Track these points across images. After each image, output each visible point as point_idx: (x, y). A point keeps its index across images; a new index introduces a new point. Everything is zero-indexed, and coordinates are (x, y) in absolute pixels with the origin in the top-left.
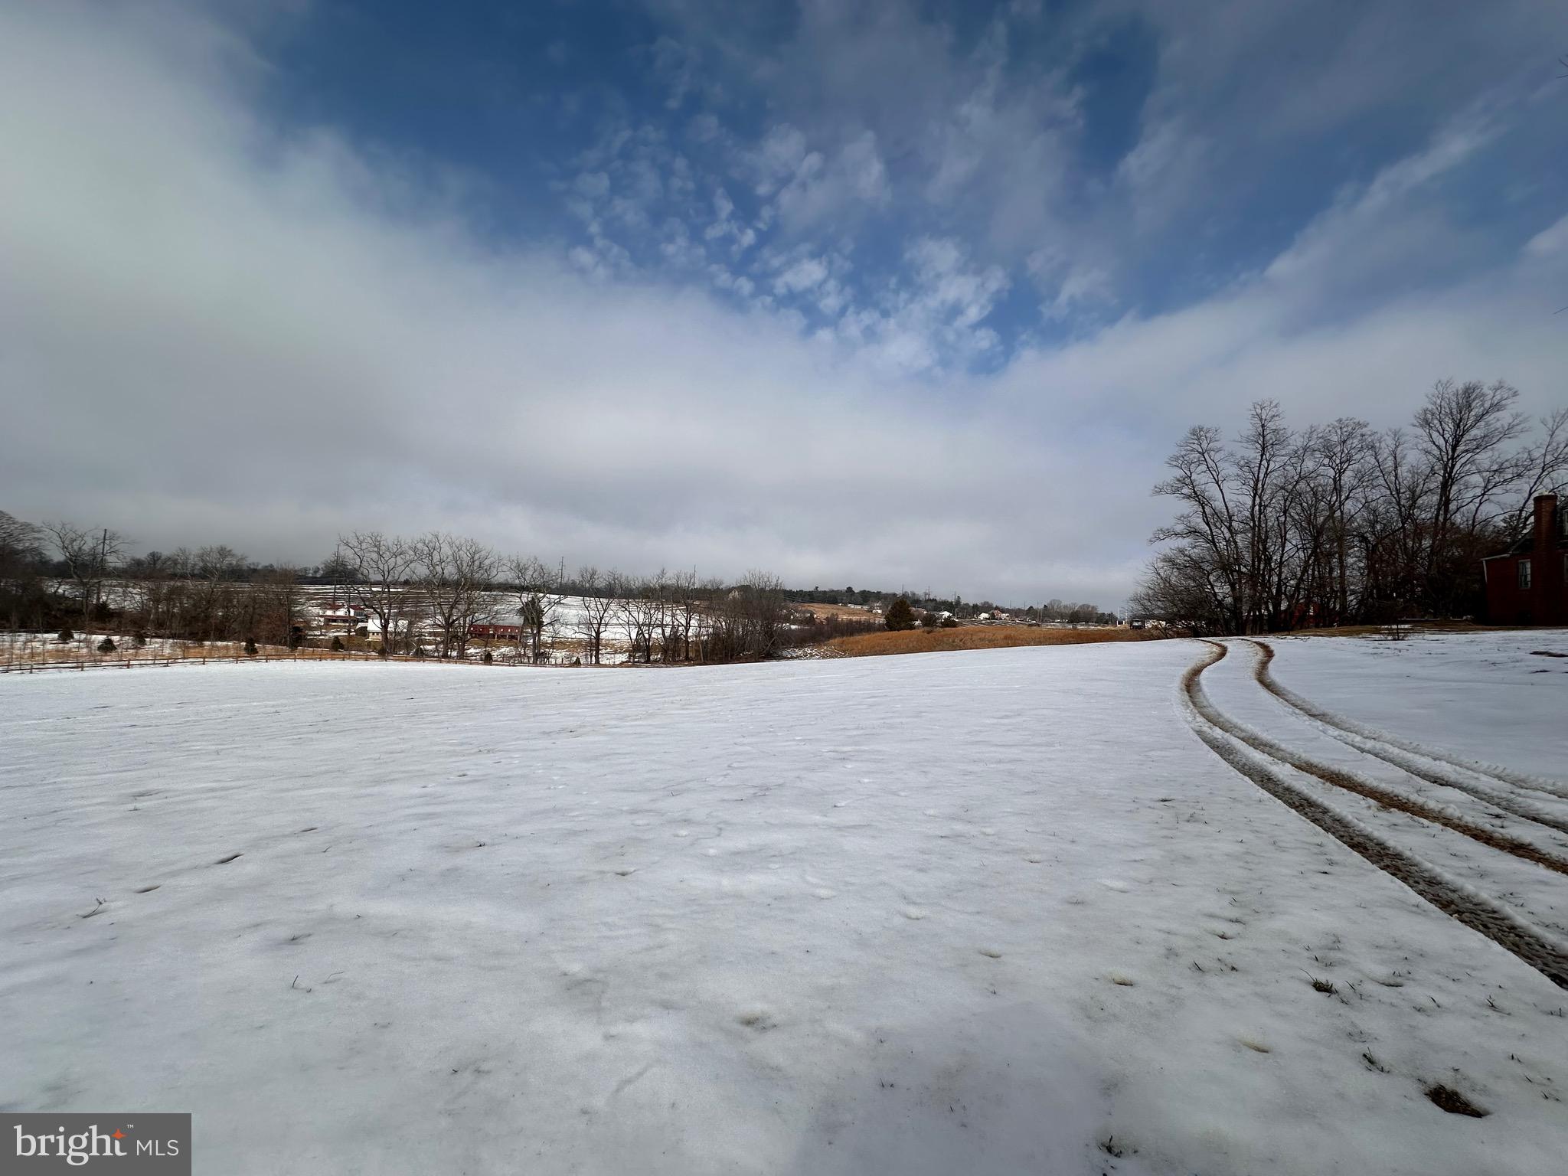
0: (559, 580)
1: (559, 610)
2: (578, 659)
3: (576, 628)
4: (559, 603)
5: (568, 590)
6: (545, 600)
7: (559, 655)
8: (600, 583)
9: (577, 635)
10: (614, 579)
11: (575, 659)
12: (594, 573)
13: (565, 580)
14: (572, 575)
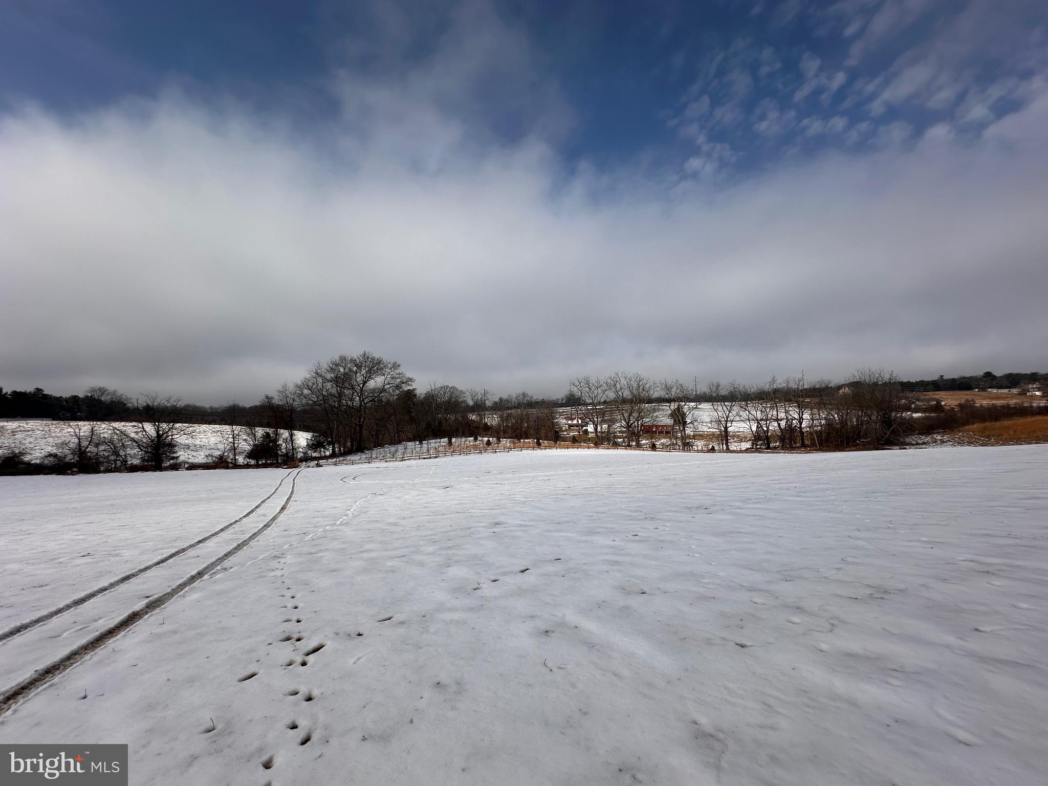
0: (694, 393)
1: (696, 412)
2: (713, 447)
3: (709, 425)
4: (696, 408)
5: (701, 398)
6: (687, 407)
7: (700, 444)
8: (723, 392)
9: (711, 430)
10: (734, 388)
11: (711, 446)
12: (718, 386)
13: (698, 393)
14: (703, 389)
